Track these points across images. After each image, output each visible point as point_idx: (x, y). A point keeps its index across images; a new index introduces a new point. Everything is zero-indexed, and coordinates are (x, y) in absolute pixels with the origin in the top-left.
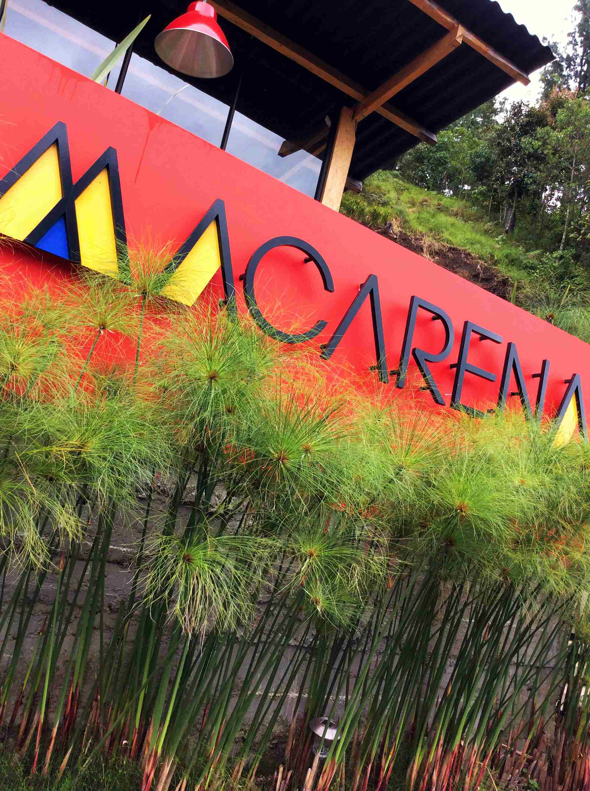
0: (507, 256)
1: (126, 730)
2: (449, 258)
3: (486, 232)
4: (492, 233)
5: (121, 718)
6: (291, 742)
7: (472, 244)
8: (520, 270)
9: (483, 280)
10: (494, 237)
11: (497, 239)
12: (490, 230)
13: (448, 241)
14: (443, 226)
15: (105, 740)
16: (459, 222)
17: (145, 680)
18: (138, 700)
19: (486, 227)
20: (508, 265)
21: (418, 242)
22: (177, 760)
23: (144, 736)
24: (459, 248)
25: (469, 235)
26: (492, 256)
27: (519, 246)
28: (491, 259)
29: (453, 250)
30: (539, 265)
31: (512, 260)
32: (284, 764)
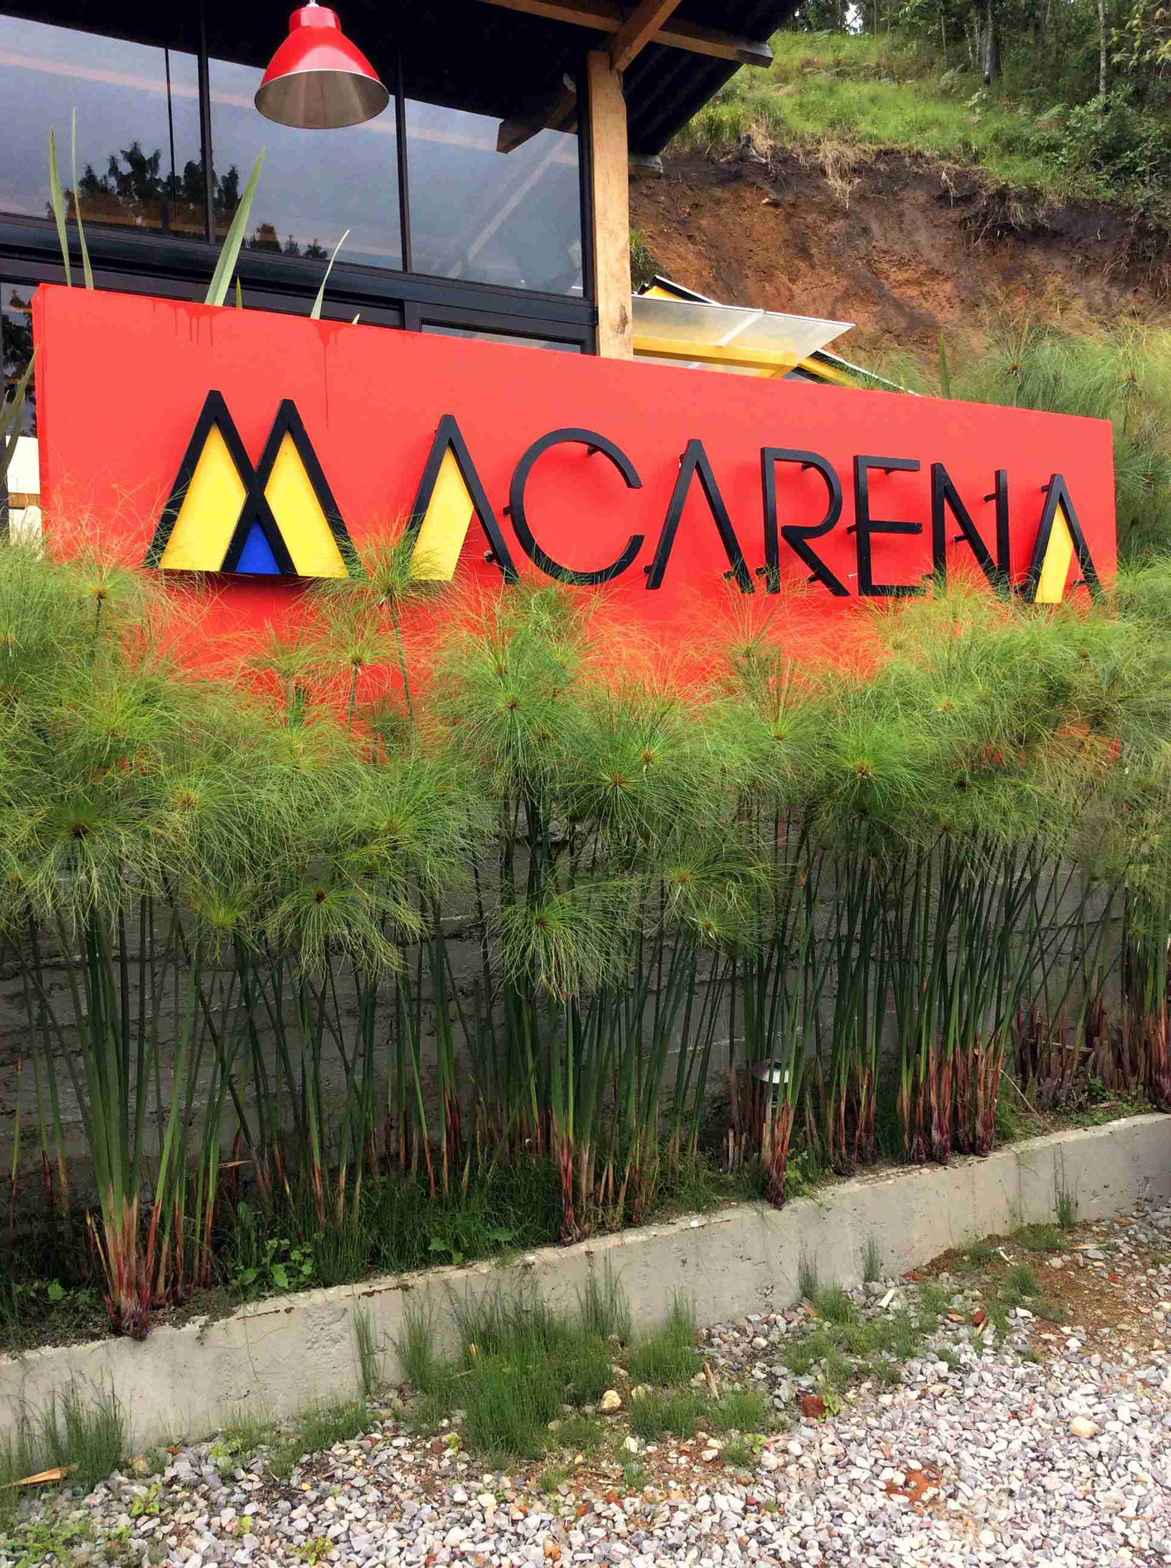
0: (996, 138)
1: (525, 1128)
2: (881, 175)
3: (946, 95)
4: (957, 92)
5: (515, 1115)
6: (736, 1099)
7: (922, 130)
8: (1029, 158)
9: (957, 200)
10: (962, 100)
11: (970, 104)
12: (952, 87)
13: (872, 139)
14: (855, 108)
15: (503, 1145)
16: (886, 87)
17: (531, 1065)
18: (528, 1089)
19: (943, 83)
20: (1001, 156)
21: (812, 160)
22: (595, 1144)
23: (548, 1130)
24: (897, 147)
25: (911, 114)
26: (967, 145)
27: (1016, 107)
28: (966, 153)
29: (884, 154)
30: (1064, 136)
31: (1010, 143)
32: (733, 1127)
